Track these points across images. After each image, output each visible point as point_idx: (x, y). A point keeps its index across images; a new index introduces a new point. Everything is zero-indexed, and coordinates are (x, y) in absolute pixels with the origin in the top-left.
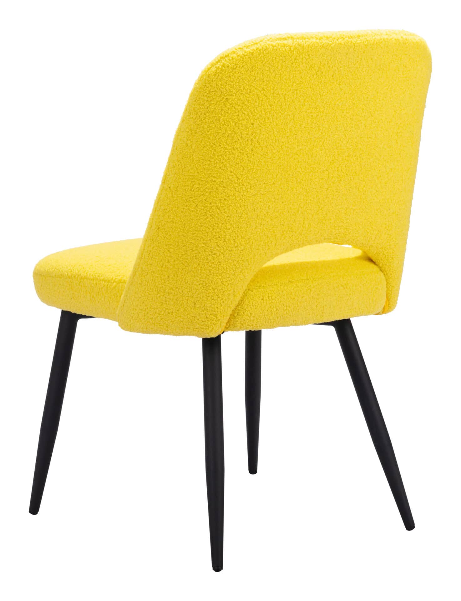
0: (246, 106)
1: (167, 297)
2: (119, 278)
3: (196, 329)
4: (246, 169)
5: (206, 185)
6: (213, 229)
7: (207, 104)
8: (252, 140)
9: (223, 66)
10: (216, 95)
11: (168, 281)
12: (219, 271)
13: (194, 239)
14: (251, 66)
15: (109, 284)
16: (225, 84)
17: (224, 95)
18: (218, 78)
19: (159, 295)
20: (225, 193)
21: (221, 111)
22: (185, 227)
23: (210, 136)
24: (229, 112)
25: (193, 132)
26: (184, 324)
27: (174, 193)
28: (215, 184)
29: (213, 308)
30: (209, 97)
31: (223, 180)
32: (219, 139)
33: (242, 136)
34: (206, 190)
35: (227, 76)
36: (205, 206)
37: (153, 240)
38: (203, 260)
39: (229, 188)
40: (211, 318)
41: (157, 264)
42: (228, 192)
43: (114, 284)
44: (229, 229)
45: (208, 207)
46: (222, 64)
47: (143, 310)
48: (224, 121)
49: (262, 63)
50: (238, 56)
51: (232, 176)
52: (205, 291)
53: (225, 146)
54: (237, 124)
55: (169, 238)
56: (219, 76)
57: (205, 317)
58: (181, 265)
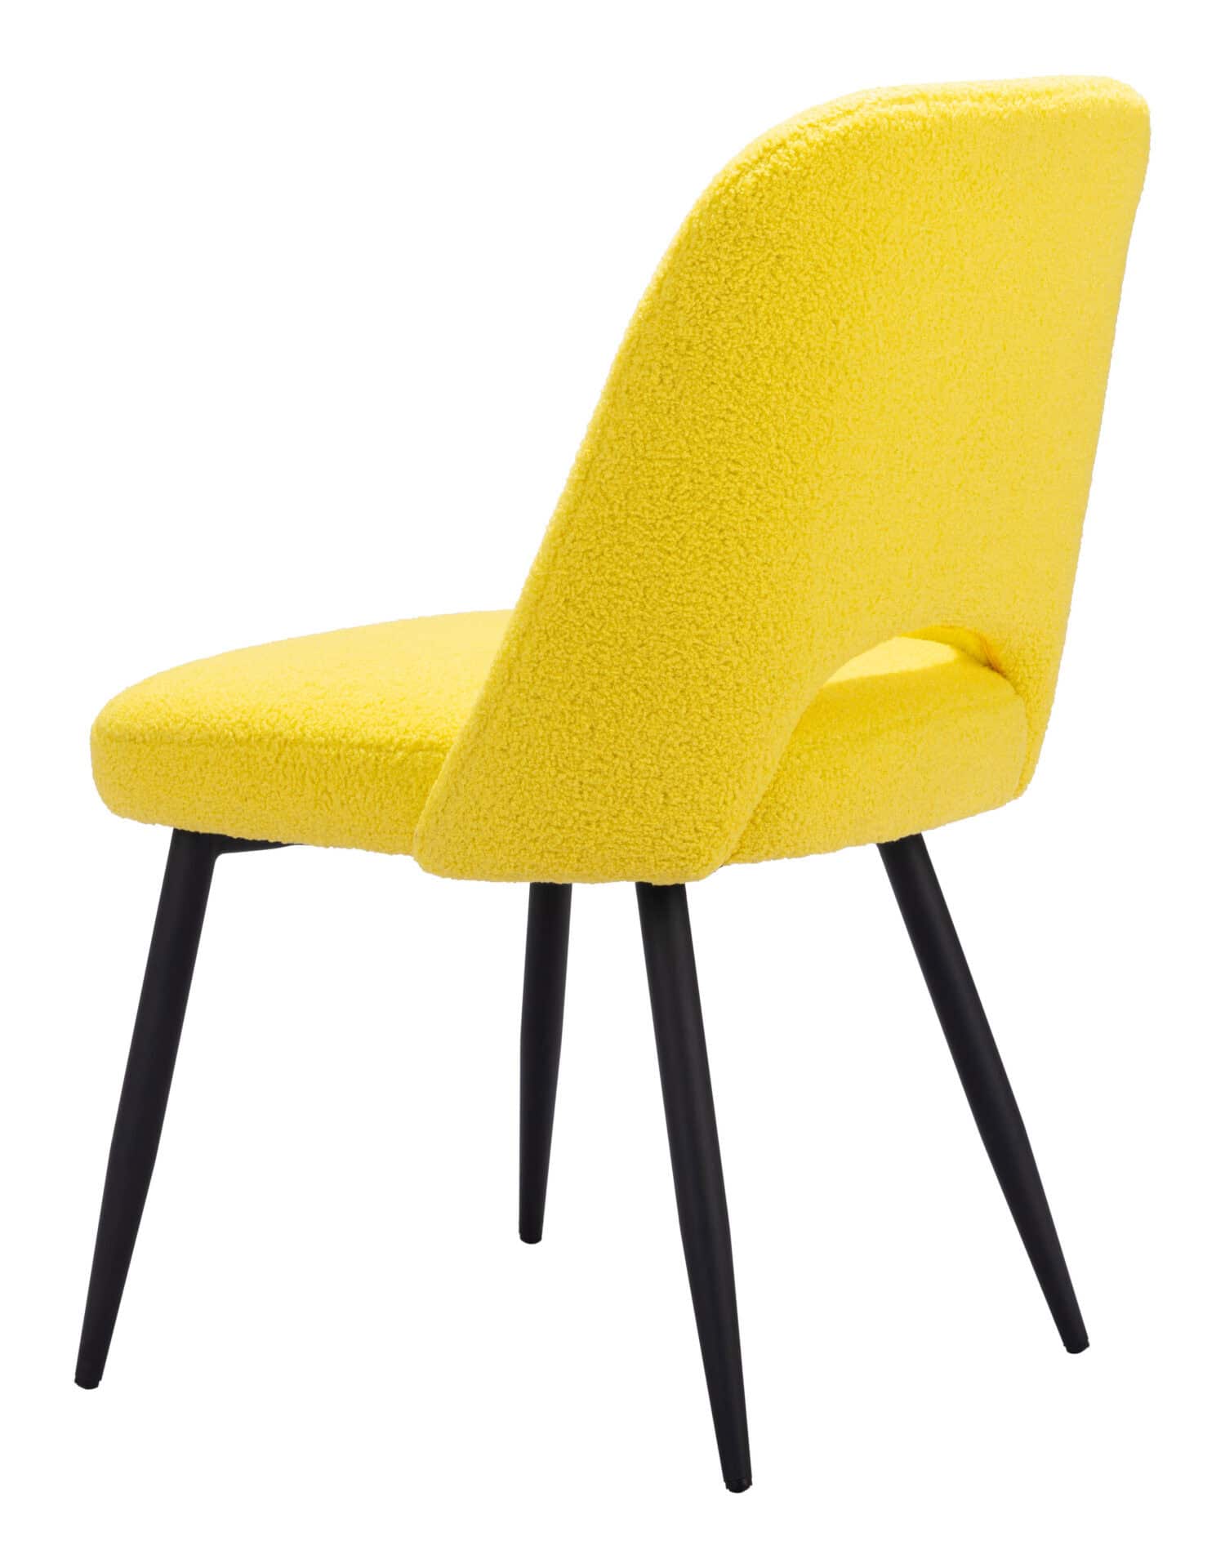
0: (822, 275)
1: (585, 782)
2: (415, 737)
3: (662, 862)
4: (814, 439)
5: (712, 484)
6: (726, 598)
7: (726, 271)
8: (832, 363)
9: (774, 172)
10: (751, 247)
11: (591, 738)
12: (735, 707)
13: (673, 627)
14: (841, 171)
15: (381, 756)
16: (778, 219)
17: (773, 248)
18: (761, 203)
19: (562, 777)
20: (761, 502)
21: (761, 290)
22: (645, 596)
23: (729, 354)
24: (783, 291)
25: (683, 345)
26: (630, 850)
27: (616, 507)
28: (736, 480)
29: (713, 805)
30: (732, 253)
31: (758, 468)
32: (753, 361)
33: (811, 352)
34: (712, 496)
35: (783, 196)
36: (706, 539)
37: (546, 633)
38: (695, 679)
39: (772, 490)
40: (710, 830)
41: (559, 697)
42: (768, 500)
43: (400, 754)
44: (766, 597)
45: (714, 541)
46: (769, 166)
47: (510, 818)
48: (768, 316)
49: (866, 162)
50: (810, 145)
51: (780, 457)
52: (698, 762)
53: (767, 379)
54: (799, 324)
55: (598, 627)
56: (763, 197)
57: (692, 830)
58: (632, 694)
